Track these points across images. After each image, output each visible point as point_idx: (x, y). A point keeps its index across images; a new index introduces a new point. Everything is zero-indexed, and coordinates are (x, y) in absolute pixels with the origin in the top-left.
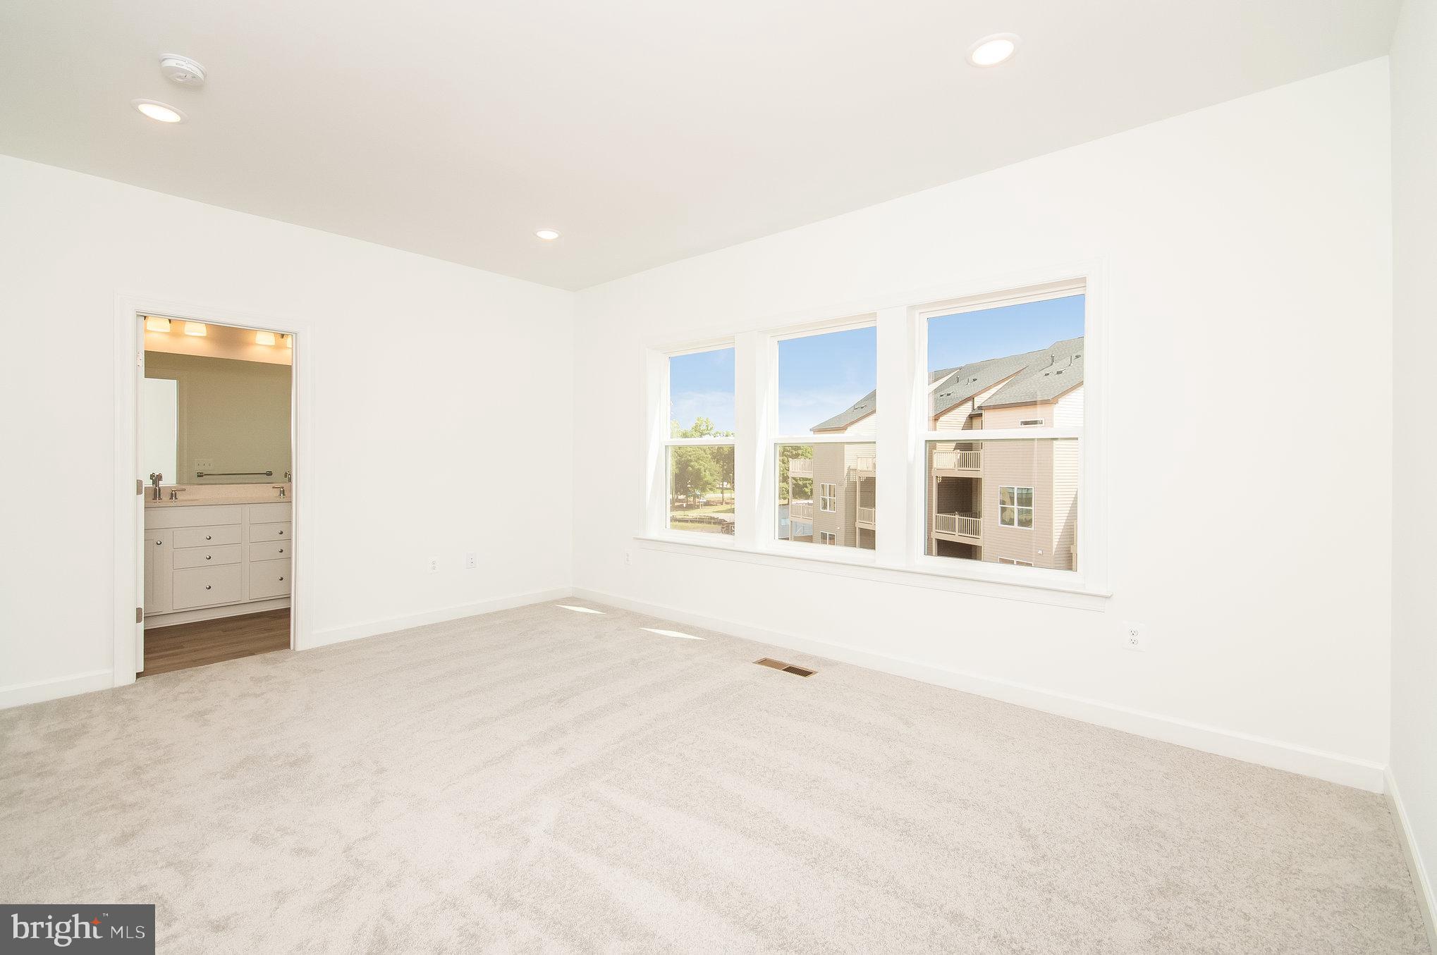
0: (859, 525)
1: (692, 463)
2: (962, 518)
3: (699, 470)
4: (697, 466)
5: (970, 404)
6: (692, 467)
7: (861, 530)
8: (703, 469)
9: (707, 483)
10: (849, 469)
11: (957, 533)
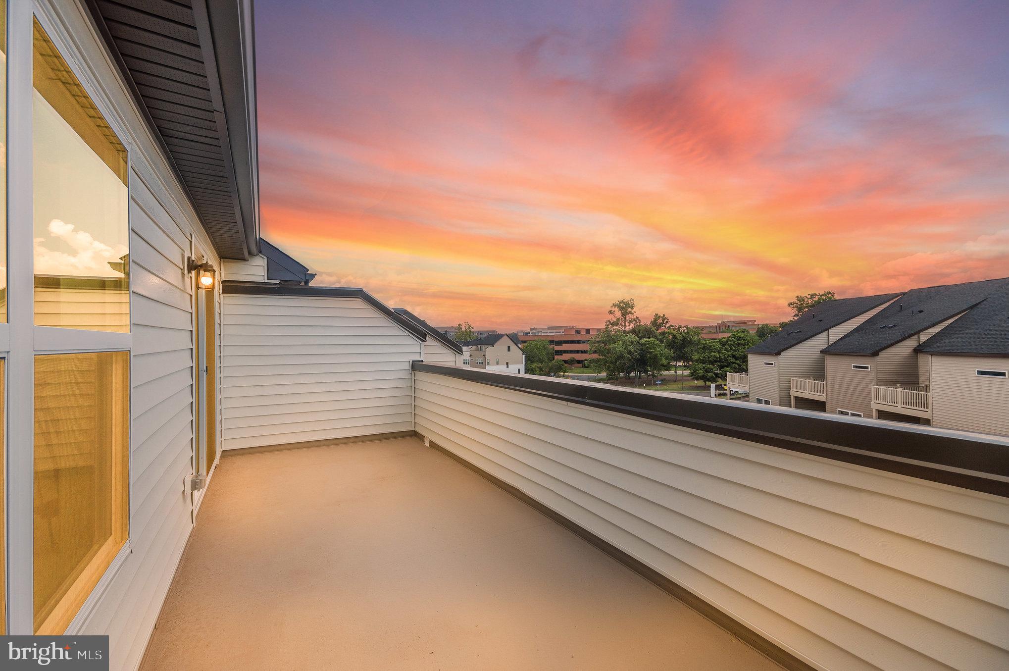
6: (650, 353)
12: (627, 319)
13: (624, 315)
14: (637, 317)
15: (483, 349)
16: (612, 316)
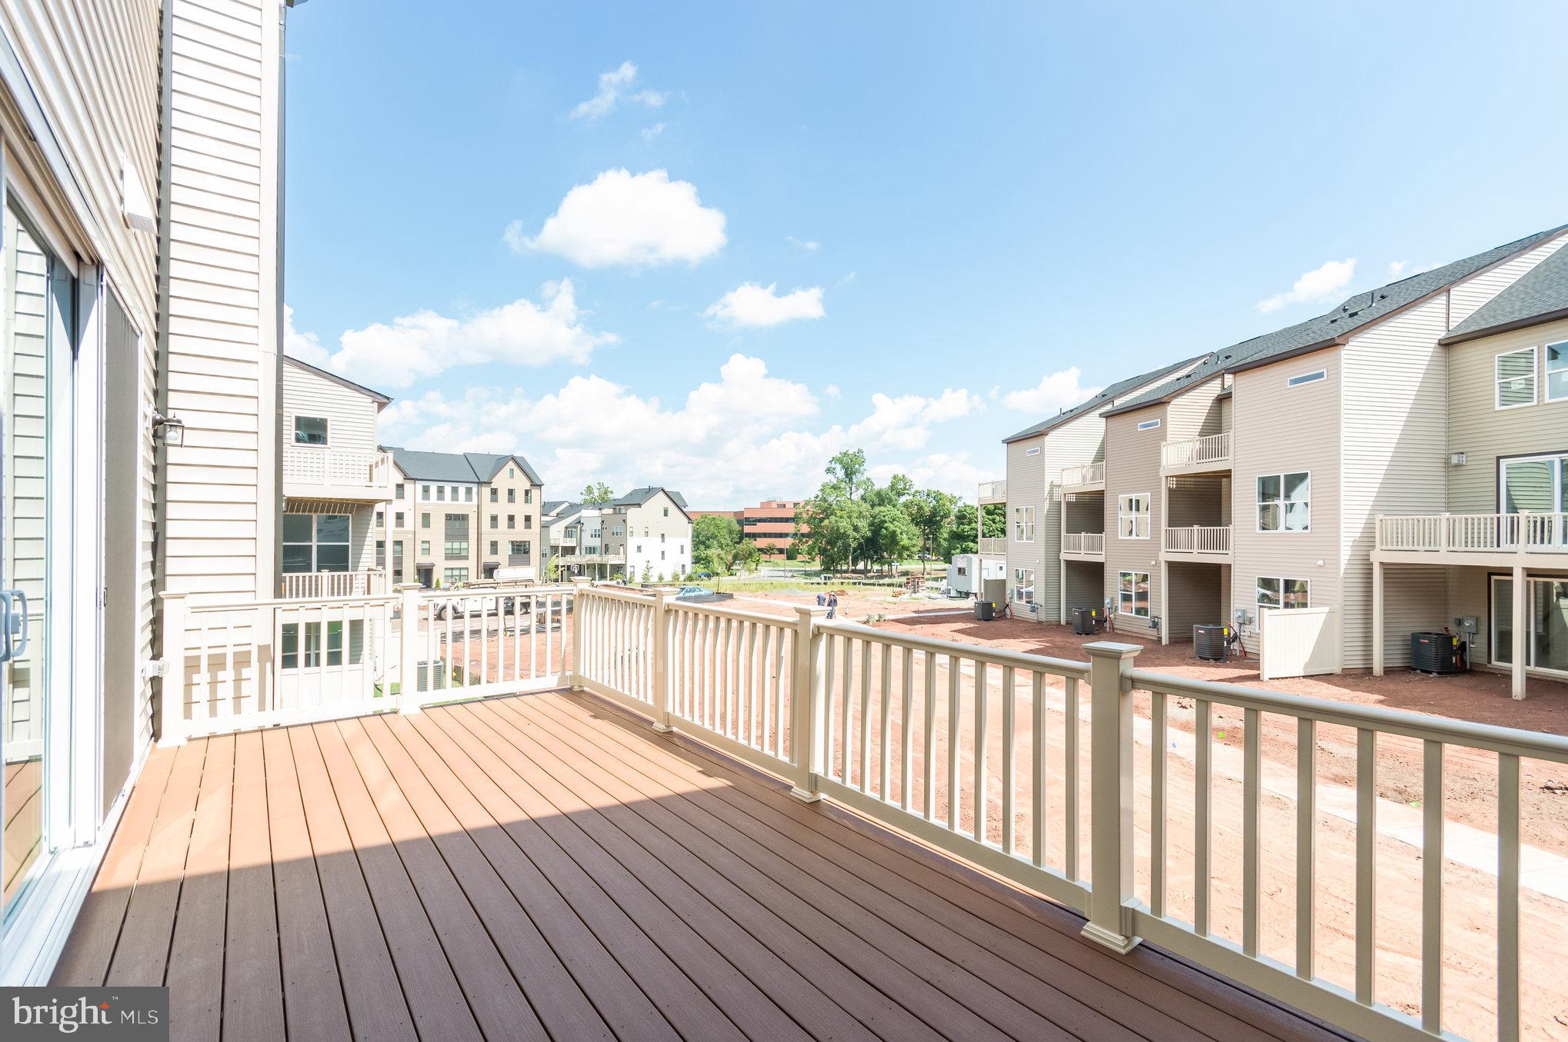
0: (1064, 556)
1: (886, 525)
2: (1203, 528)
3: (894, 532)
4: (892, 527)
5: (1218, 381)
6: (886, 528)
7: (1069, 563)
8: (899, 531)
9: (907, 549)
10: (1052, 486)
11: (1195, 551)
12: (854, 480)
13: (849, 474)
14: (868, 479)
15: (623, 511)
16: (831, 476)
